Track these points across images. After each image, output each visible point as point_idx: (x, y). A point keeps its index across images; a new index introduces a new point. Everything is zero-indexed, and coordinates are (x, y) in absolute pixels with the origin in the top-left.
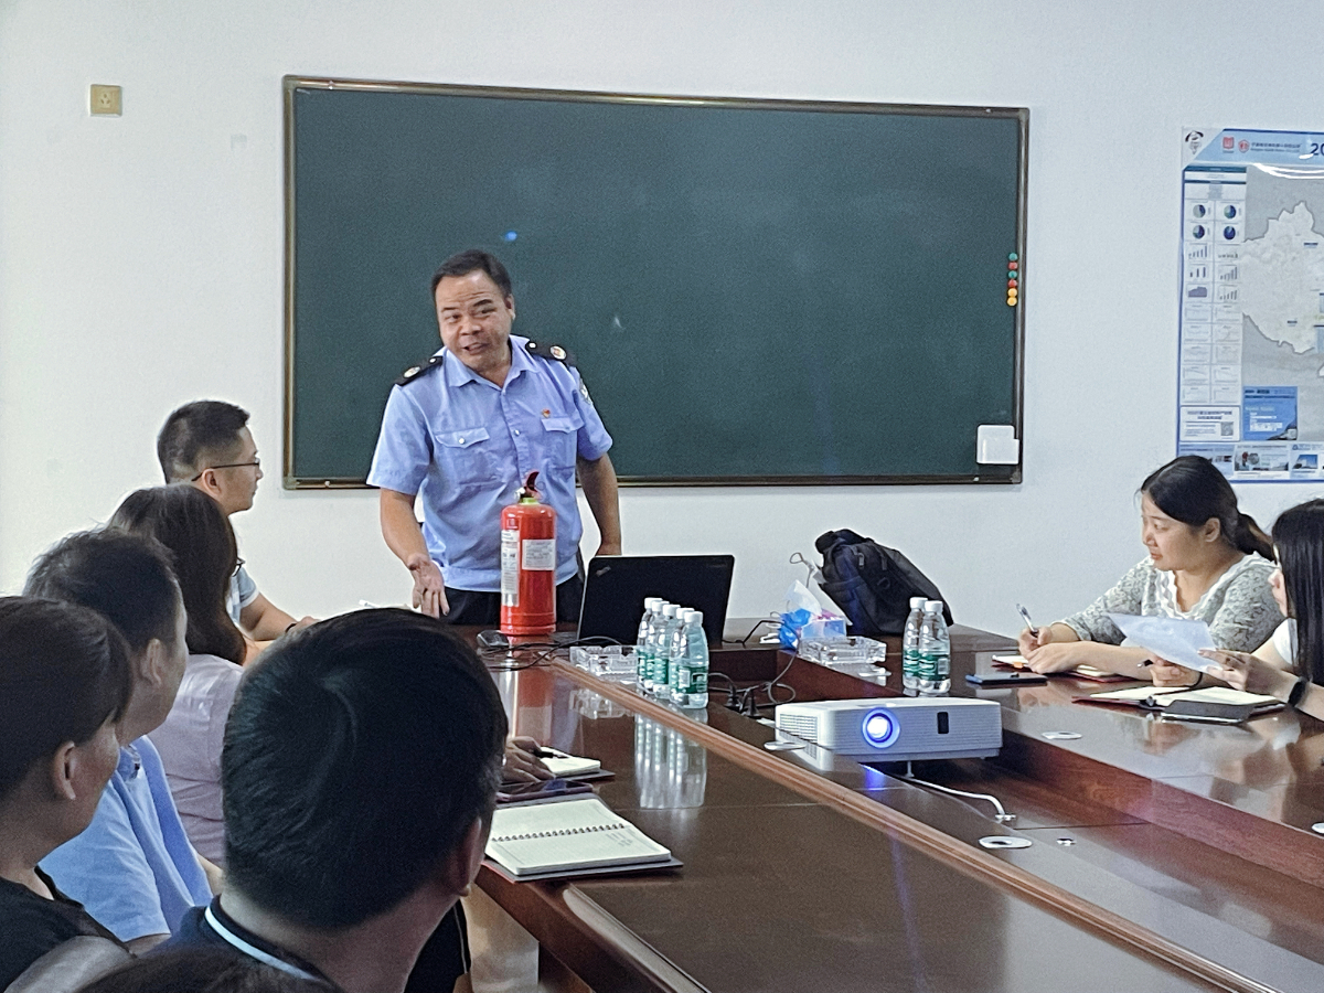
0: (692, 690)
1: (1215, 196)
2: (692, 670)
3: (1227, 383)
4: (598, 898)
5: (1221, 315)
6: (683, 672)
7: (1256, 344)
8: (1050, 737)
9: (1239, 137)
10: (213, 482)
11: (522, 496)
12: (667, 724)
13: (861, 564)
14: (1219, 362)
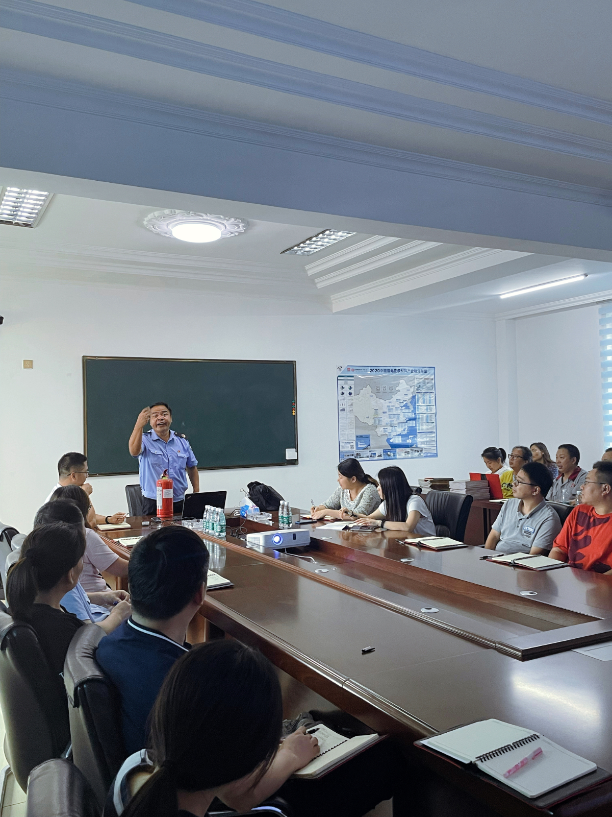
0: (221, 531)
1: (346, 383)
2: (221, 526)
3: (351, 435)
4: (212, 596)
5: (349, 416)
6: (218, 526)
7: (358, 424)
8: (324, 539)
9: (351, 368)
10: (74, 477)
11: (163, 477)
12: (213, 542)
13: (261, 491)
14: (349, 429)
